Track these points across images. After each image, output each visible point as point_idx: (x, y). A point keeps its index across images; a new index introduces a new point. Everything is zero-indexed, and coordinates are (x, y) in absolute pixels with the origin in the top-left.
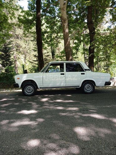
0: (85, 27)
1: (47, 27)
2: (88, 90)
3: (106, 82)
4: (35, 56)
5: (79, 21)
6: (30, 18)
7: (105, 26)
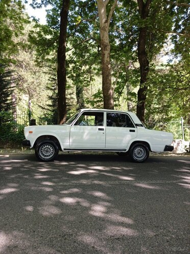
0: (133, 59)
1: (74, 54)
2: (138, 157)
3: (166, 146)
4: (50, 98)
5: (124, 49)
6: (49, 37)
7: (161, 58)
